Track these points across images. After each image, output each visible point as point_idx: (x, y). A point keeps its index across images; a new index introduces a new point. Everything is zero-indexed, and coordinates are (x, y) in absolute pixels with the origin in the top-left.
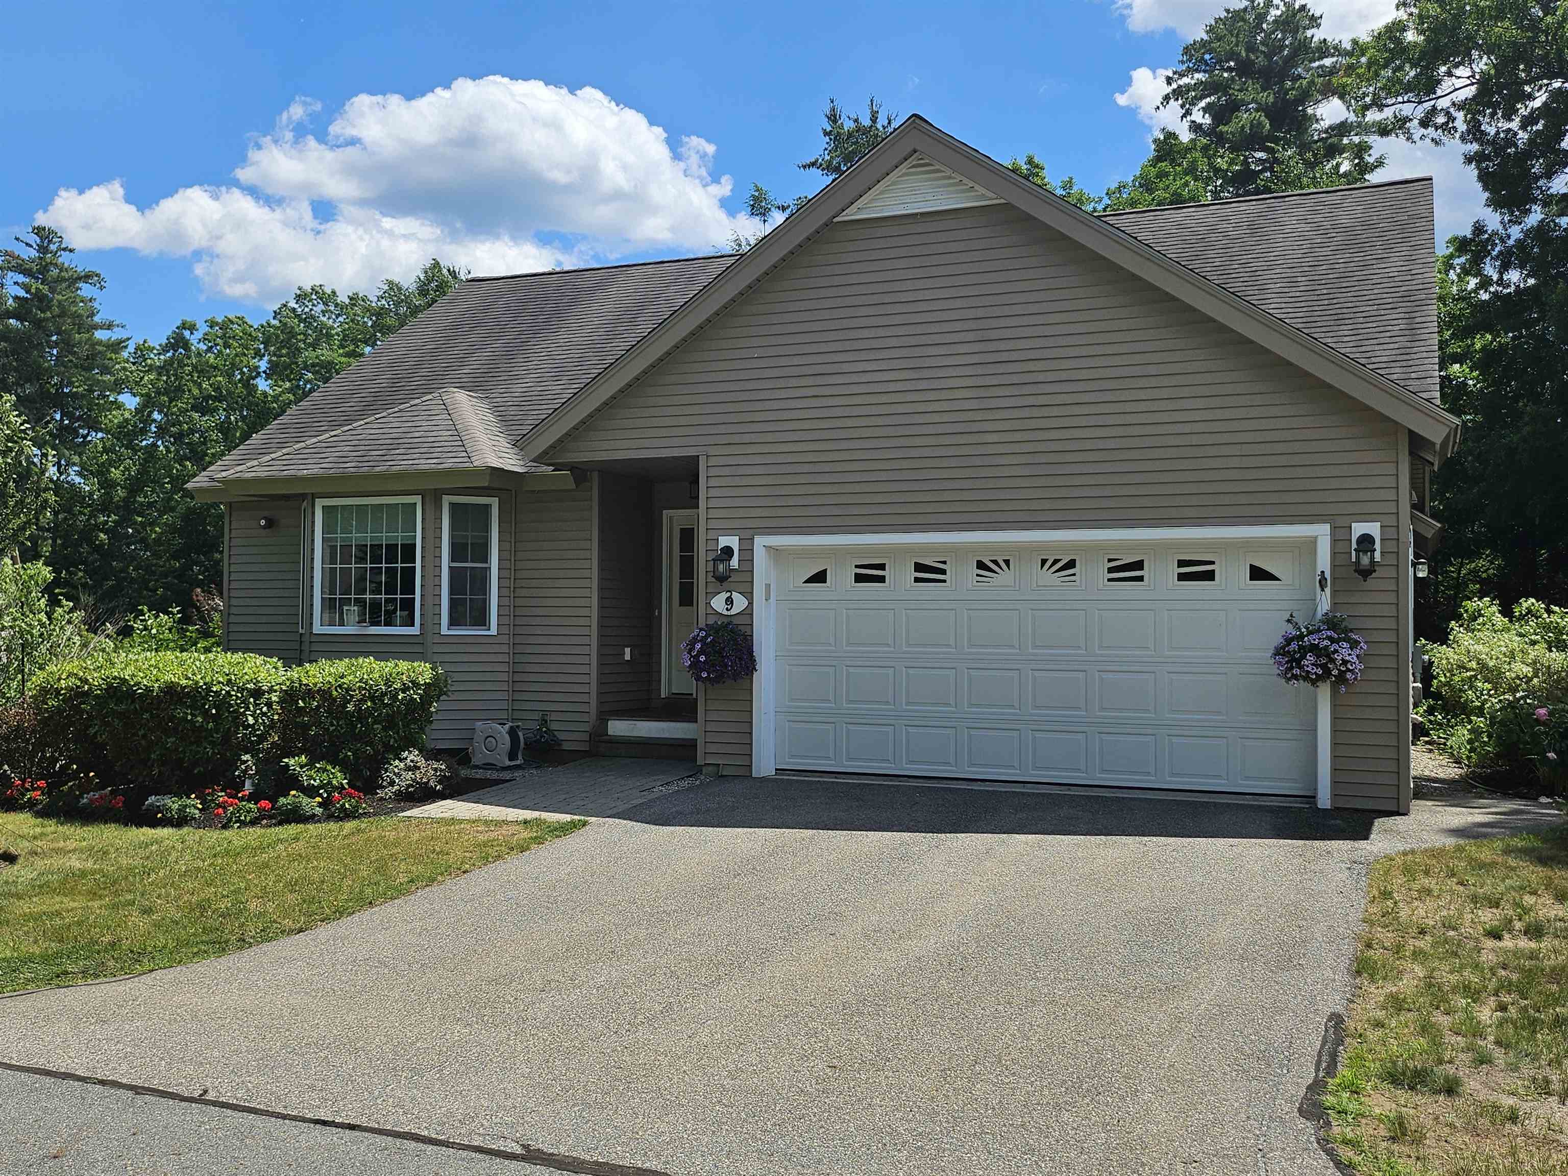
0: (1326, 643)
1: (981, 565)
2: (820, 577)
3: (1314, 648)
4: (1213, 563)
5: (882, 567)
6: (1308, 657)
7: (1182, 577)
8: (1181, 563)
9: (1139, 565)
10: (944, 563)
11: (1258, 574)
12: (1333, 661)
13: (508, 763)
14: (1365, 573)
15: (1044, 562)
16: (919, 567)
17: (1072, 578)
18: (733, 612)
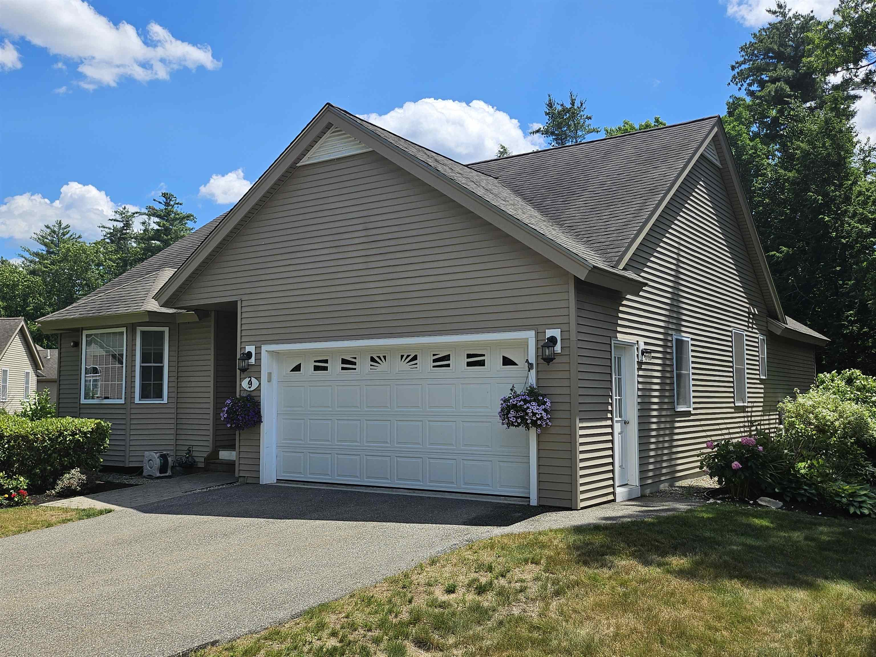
0: (522, 403)
1: (373, 359)
2: (297, 368)
3: (514, 406)
4: (484, 355)
5: (326, 361)
6: (511, 412)
7: (469, 364)
8: (469, 356)
9: (447, 358)
10: (355, 358)
11: (507, 362)
12: (527, 414)
13: (158, 475)
14: (549, 360)
15: (402, 356)
16: (344, 361)
17: (415, 366)
18: (252, 389)
